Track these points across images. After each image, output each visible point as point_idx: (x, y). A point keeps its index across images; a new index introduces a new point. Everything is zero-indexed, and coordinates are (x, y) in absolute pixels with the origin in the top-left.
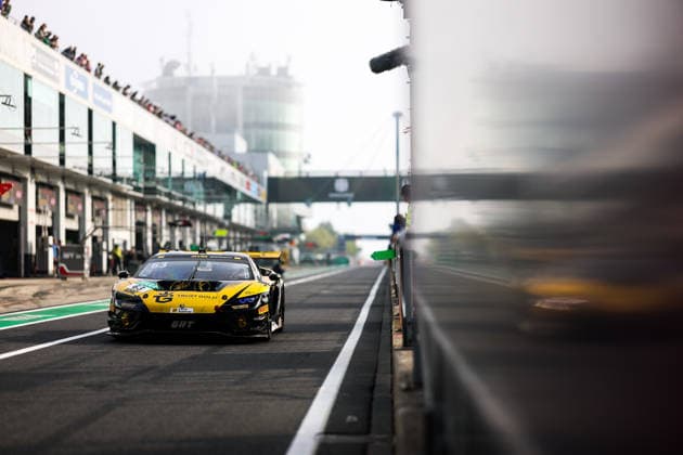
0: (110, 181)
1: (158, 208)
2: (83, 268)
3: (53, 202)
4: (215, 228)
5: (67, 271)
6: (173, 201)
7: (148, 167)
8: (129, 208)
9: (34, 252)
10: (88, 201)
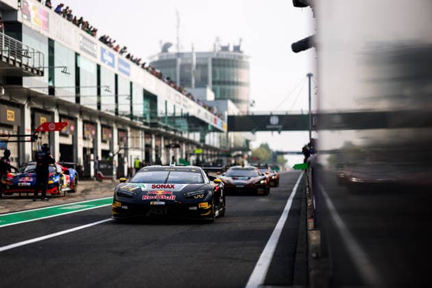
0: (128, 119)
1: (159, 136)
2: (112, 174)
3: (93, 132)
4: (195, 148)
5: (103, 176)
6: (168, 132)
7: (153, 111)
8: (140, 136)
9: (82, 164)
10: (115, 132)
